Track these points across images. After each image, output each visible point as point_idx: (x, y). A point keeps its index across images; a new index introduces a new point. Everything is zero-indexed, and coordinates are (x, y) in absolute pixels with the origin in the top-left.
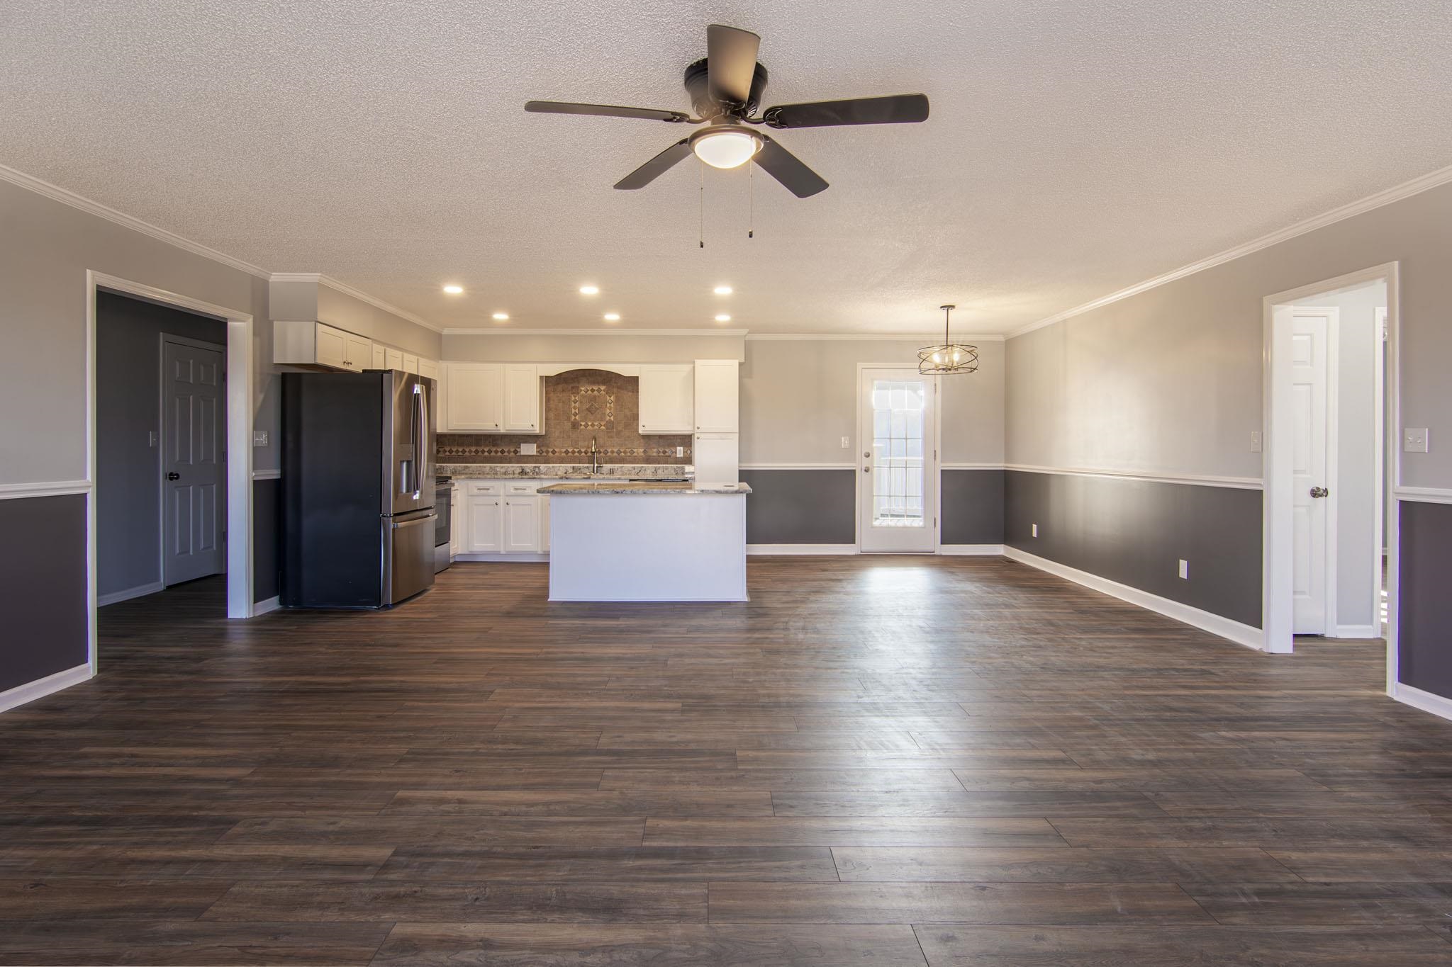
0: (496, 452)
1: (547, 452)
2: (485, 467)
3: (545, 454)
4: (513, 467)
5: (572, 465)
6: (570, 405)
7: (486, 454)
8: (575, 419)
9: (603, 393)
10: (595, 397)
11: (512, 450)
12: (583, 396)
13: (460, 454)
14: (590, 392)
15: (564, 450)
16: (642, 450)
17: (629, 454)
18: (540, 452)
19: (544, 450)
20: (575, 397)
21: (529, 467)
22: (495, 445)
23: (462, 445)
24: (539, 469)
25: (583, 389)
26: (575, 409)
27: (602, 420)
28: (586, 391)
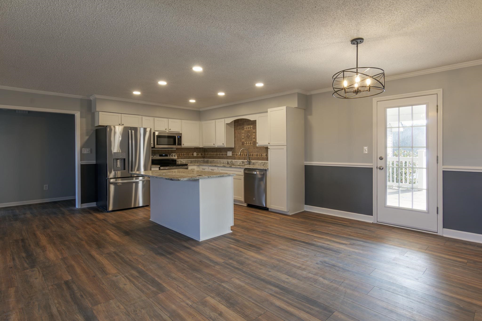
0: (221, 155)
2: (218, 160)
3: (234, 156)
4: (225, 161)
5: (242, 160)
6: (241, 135)
7: (219, 155)
8: (243, 141)
9: (252, 129)
10: (249, 131)
11: (225, 154)
12: (245, 131)
14: (247, 129)
15: (240, 154)
16: (265, 154)
17: (261, 156)
18: (233, 155)
19: (234, 154)
20: (243, 131)
21: (230, 160)
22: (221, 152)
23: (213, 152)
24: (232, 162)
25: (245, 127)
26: (243, 137)
27: (251, 141)
28: (246, 128)
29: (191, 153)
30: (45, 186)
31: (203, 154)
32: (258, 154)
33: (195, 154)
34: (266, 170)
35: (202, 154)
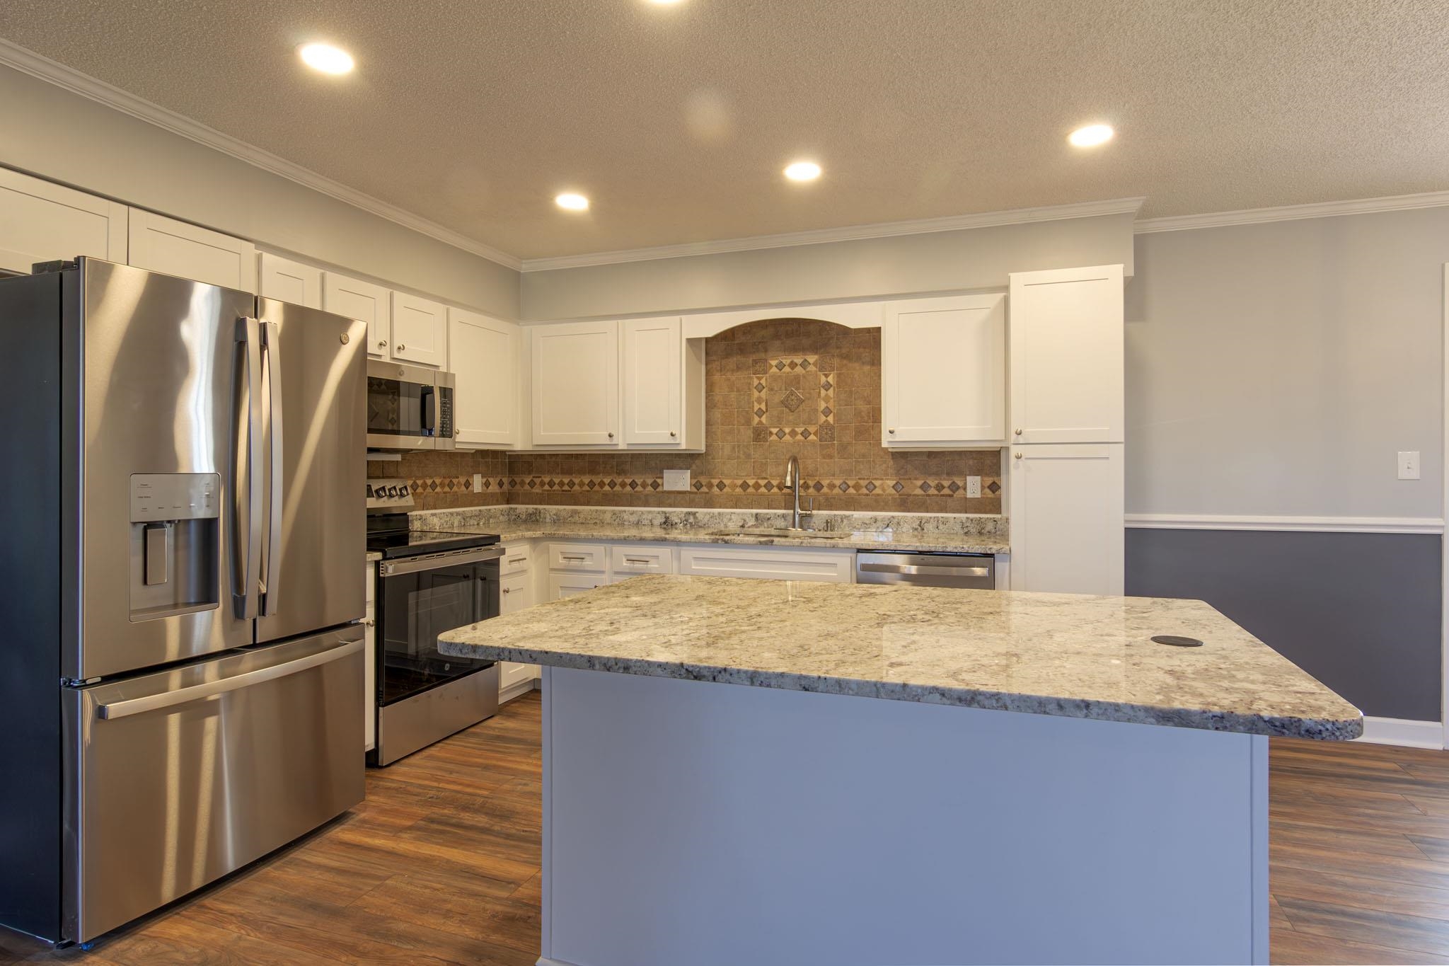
0: (623, 485)
1: (710, 486)
2: (605, 512)
3: (704, 489)
4: (649, 512)
5: (755, 511)
6: (750, 395)
7: (607, 488)
8: (760, 422)
9: (812, 368)
10: (797, 378)
11: (649, 481)
12: (775, 378)
13: (566, 488)
14: (787, 369)
15: (739, 482)
16: (892, 483)
17: (864, 491)
18: (698, 486)
19: (704, 480)
20: (759, 379)
21: (677, 512)
22: (621, 472)
23: (569, 472)
24: (695, 518)
25: (774, 363)
26: (760, 403)
27: (810, 422)
28: (780, 366)
31: (505, 480)
32: (851, 483)
34: (994, 555)
35: (501, 484)
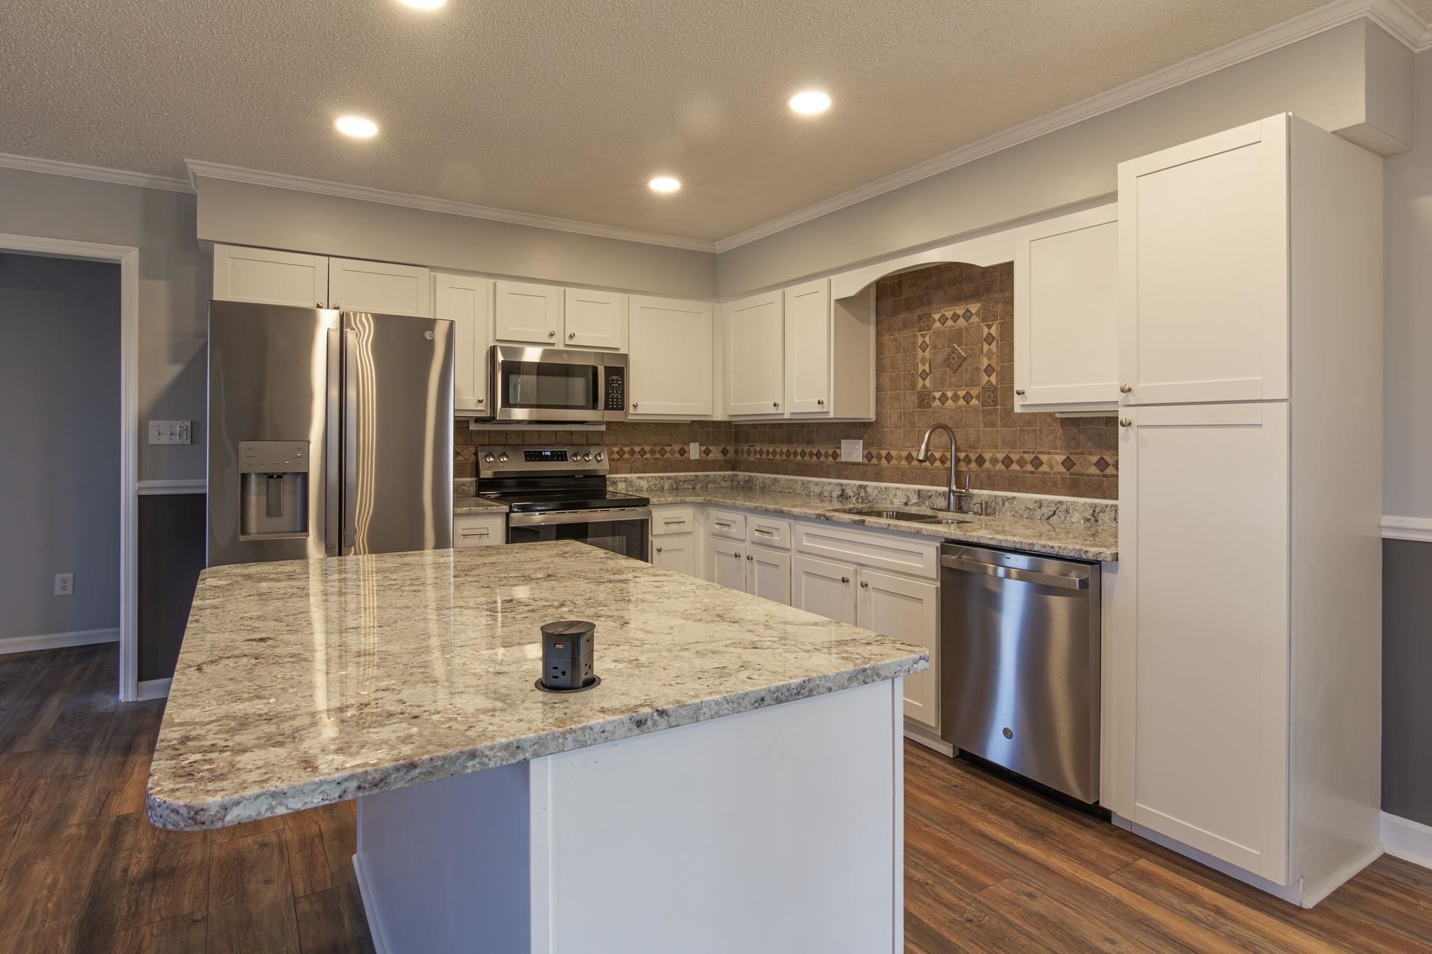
0: (811, 455)
1: (879, 457)
2: (797, 482)
3: (874, 461)
4: (830, 484)
5: (917, 487)
6: (915, 356)
7: (799, 458)
8: (924, 386)
9: (974, 319)
10: (960, 331)
11: (831, 451)
12: (938, 334)
13: (771, 457)
14: (950, 323)
15: (904, 454)
16: (1061, 458)
17: (1029, 468)
18: (869, 457)
19: (874, 452)
20: (924, 336)
21: (852, 484)
22: (810, 442)
23: (771, 441)
24: (866, 492)
25: (937, 316)
26: (924, 364)
27: (972, 383)
28: (943, 320)
29: (677, 448)
30: (59, 577)
31: (731, 449)
32: (1014, 457)
33: (694, 451)
34: (1099, 563)
35: (725, 452)
